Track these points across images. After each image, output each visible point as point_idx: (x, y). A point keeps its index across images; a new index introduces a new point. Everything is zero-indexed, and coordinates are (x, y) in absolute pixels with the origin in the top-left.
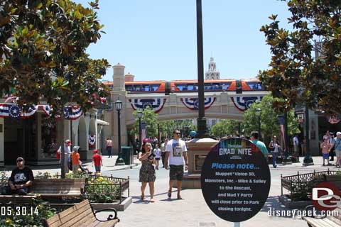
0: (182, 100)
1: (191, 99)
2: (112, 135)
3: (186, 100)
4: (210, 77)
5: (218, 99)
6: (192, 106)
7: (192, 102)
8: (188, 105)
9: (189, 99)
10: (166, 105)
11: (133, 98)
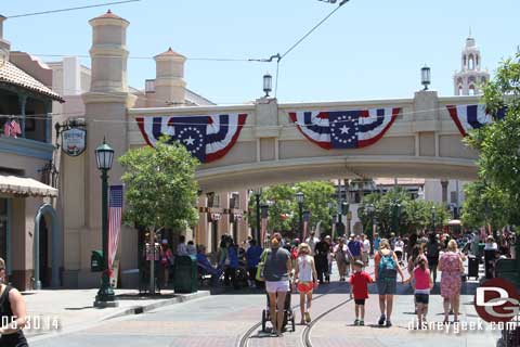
0: (293, 117)
1: (322, 115)
2: (86, 225)
3: (308, 117)
4: (465, 84)
5: (407, 113)
6: (325, 138)
7: (325, 123)
8: (313, 135)
9: (314, 114)
10: (244, 136)
11: (149, 114)
